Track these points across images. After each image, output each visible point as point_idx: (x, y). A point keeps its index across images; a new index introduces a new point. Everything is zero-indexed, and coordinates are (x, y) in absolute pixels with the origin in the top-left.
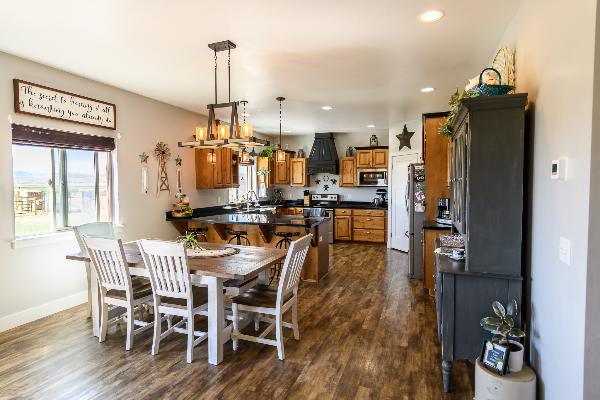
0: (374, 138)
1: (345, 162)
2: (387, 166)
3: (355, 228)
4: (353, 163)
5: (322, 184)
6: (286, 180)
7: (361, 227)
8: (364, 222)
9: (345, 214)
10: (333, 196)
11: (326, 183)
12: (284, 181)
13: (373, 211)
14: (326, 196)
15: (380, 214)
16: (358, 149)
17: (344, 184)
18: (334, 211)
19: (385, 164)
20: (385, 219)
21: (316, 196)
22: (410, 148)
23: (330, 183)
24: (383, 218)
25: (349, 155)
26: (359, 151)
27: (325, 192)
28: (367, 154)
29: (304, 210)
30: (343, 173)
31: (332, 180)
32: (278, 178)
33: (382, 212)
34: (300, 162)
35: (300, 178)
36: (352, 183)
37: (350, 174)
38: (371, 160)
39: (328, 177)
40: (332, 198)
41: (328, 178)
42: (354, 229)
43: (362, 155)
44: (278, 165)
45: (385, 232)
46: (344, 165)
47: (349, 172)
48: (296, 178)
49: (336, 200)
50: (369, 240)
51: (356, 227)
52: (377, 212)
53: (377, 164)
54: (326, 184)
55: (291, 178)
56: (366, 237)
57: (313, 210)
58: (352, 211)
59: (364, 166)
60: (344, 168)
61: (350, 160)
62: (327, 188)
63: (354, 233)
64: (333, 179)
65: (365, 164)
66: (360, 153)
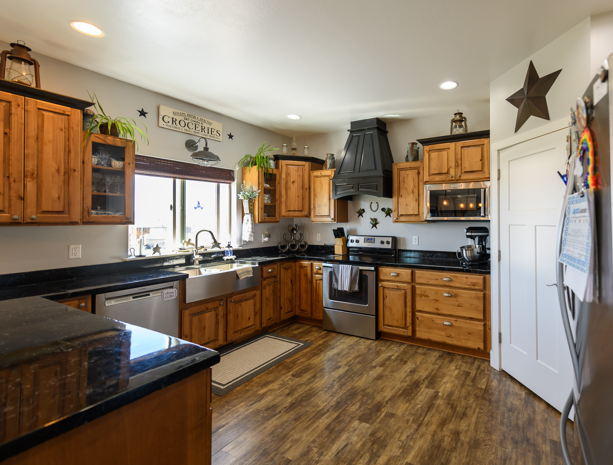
0: (460, 119)
1: (403, 173)
2: (488, 176)
3: (420, 311)
4: (419, 173)
5: (368, 216)
6: (301, 209)
7: (431, 310)
8: (437, 298)
9: (398, 279)
10: (385, 240)
11: (374, 215)
12: (298, 211)
13: (456, 277)
14: (372, 239)
15: (472, 283)
16: (425, 142)
17: (402, 215)
18: (377, 271)
19: (482, 170)
20: (484, 295)
21: (354, 238)
22: (549, 119)
23: (380, 216)
24: (481, 294)
25: (410, 158)
26: (427, 148)
27: (372, 232)
28: (445, 153)
29: (323, 266)
30: (399, 195)
31: (383, 210)
32: (286, 206)
33: (477, 279)
34: (325, 176)
35: (326, 206)
36: (416, 215)
37: (412, 195)
38: (452, 164)
39: (377, 203)
40: (382, 242)
41: (378, 205)
42: (417, 313)
43: (434, 155)
44: (287, 183)
45: (485, 325)
46: (401, 179)
47: (411, 191)
48: (320, 206)
49: (389, 246)
50: (449, 341)
51: (421, 309)
52: (465, 279)
53: (466, 172)
54: (373, 217)
55: (312, 207)
56: (443, 333)
57: (337, 269)
58: (413, 274)
59: (437, 178)
60: (402, 184)
61: (411, 168)
62: (377, 224)
63: (417, 322)
64: (386, 207)
65: (440, 174)
66: (430, 151)
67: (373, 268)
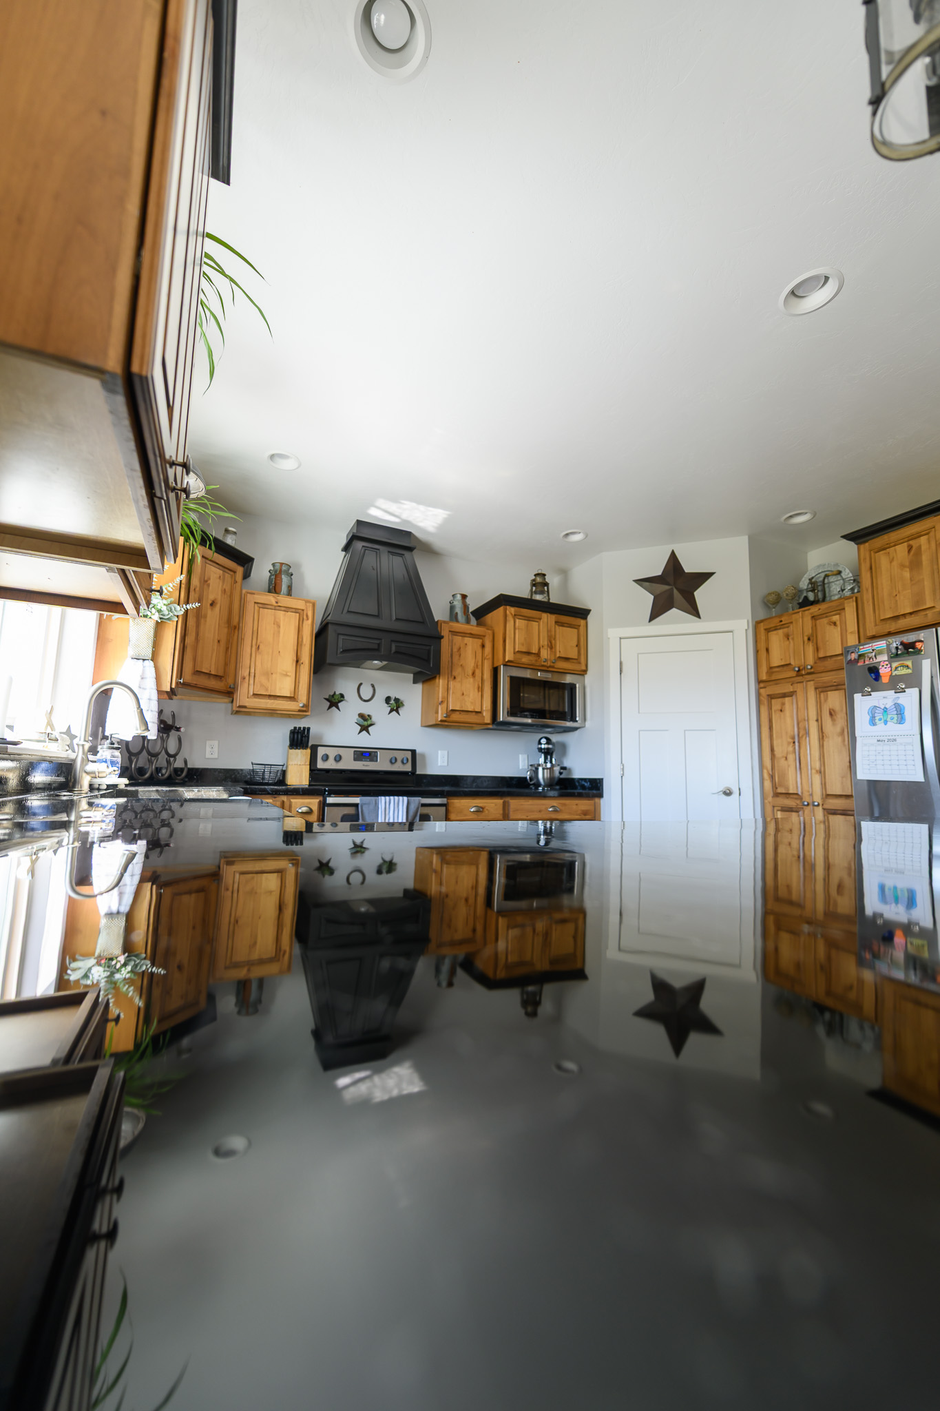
0: (541, 582)
1: (457, 641)
2: (584, 668)
4: (483, 646)
5: (351, 709)
6: (221, 673)
9: (481, 817)
10: (400, 756)
11: (366, 709)
12: (216, 676)
13: (564, 805)
14: (370, 754)
15: (583, 811)
16: (509, 601)
17: (453, 711)
18: (444, 805)
19: (577, 661)
21: (332, 752)
22: (699, 617)
23: (377, 710)
26: (511, 609)
27: (364, 741)
28: (535, 624)
29: (323, 805)
30: (451, 676)
31: (385, 700)
32: (195, 660)
33: (587, 805)
34: (287, 609)
35: (287, 675)
36: (477, 712)
37: (472, 680)
38: (544, 642)
39: (373, 686)
40: (392, 761)
41: (374, 690)
43: (520, 624)
46: (455, 651)
47: (470, 673)
48: (268, 674)
49: (408, 768)
52: (574, 807)
53: (560, 658)
54: (366, 712)
55: (244, 672)
58: (505, 806)
59: (526, 659)
60: (456, 658)
61: (472, 635)
62: (371, 725)
64: (392, 696)
65: (528, 653)
66: (515, 616)
67: (443, 801)
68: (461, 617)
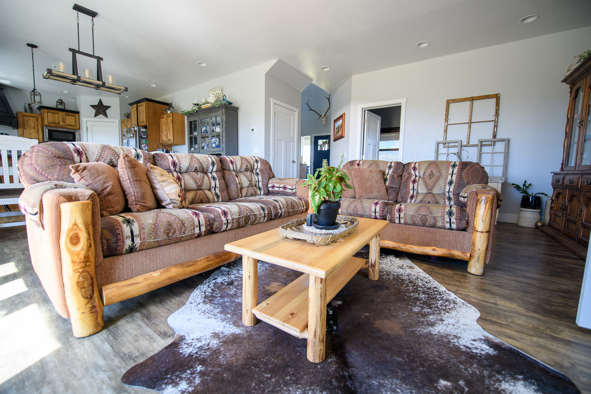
0: (61, 102)
1: (25, 118)
2: (79, 128)
4: (37, 120)
19: (76, 126)
22: (107, 117)
26: (46, 110)
28: (57, 115)
30: (24, 128)
37: (33, 130)
38: (61, 120)
43: (50, 114)
53: (68, 125)
59: (53, 125)
60: (25, 123)
61: (31, 116)
65: (54, 123)
66: (47, 112)
68: (28, 110)
